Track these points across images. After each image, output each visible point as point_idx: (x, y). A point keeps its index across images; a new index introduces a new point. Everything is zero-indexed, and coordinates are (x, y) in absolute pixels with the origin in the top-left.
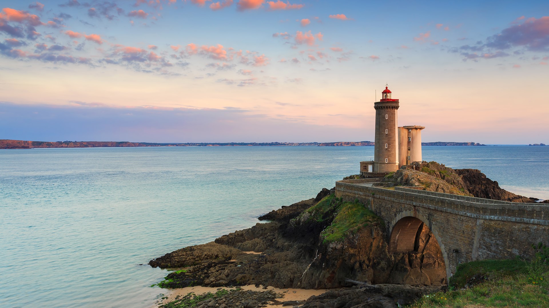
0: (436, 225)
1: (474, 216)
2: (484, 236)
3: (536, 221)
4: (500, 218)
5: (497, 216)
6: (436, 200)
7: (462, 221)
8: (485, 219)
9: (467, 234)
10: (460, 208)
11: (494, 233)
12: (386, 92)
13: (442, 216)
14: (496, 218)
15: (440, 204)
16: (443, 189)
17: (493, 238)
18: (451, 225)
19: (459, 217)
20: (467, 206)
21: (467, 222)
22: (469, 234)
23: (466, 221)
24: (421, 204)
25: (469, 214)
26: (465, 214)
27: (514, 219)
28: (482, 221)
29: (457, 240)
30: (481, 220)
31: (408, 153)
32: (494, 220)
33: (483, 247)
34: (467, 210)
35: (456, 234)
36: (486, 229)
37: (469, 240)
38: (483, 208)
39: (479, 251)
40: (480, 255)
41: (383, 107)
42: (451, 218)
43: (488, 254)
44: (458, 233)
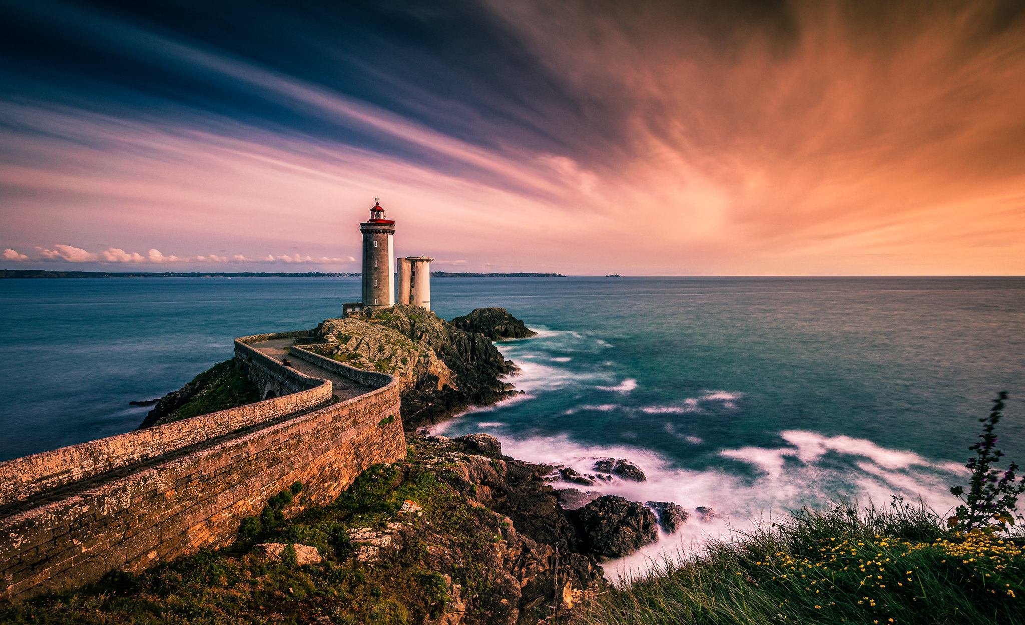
12: (377, 209)
16: (367, 344)
31: (411, 291)
41: (371, 230)
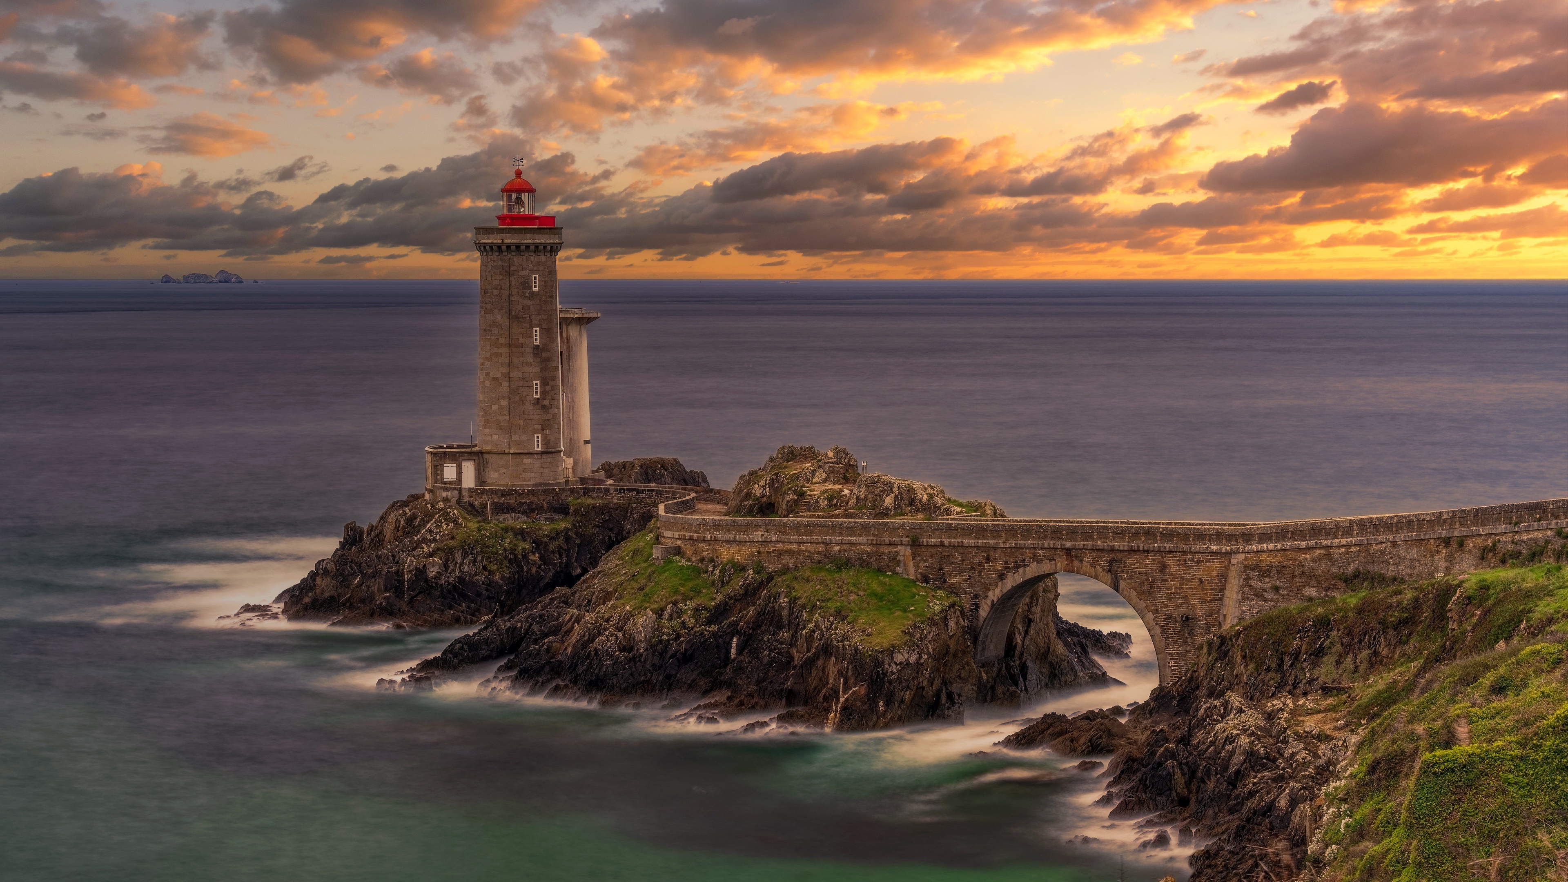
0: (1131, 579)
1: (1226, 549)
2: (1250, 578)
3: (1344, 541)
4: (1279, 546)
5: (1272, 543)
6: (1133, 531)
7: (1199, 561)
8: (1250, 552)
9: (1208, 583)
10: (1193, 540)
11: (1269, 571)
13: (1149, 559)
14: (1271, 546)
15: (1143, 538)
17: (1267, 580)
18: (1170, 574)
19: (1189, 556)
20: (1210, 535)
21: (1209, 562)
22: (1213, 583)
23: (1206, 562)
24: (1090, 544)
25: (1214, 548)
26: (1207, 548)
27: (1304, 544)
28: (1243, 556)
29: (1186, 598)
30: (1241, 555)
32: (1268, 551)
33: (1250, 597)
34: (1210, 541)
35: (1183, 588)
36: (1250, 568)
37: (1214, 592)
38: (1244, 535)
39: (1243, 605)
40: (1245, 612)
41: (523, 247)
42: (1170, 561)
43: (1261, 606)
44: (1187, 585)
